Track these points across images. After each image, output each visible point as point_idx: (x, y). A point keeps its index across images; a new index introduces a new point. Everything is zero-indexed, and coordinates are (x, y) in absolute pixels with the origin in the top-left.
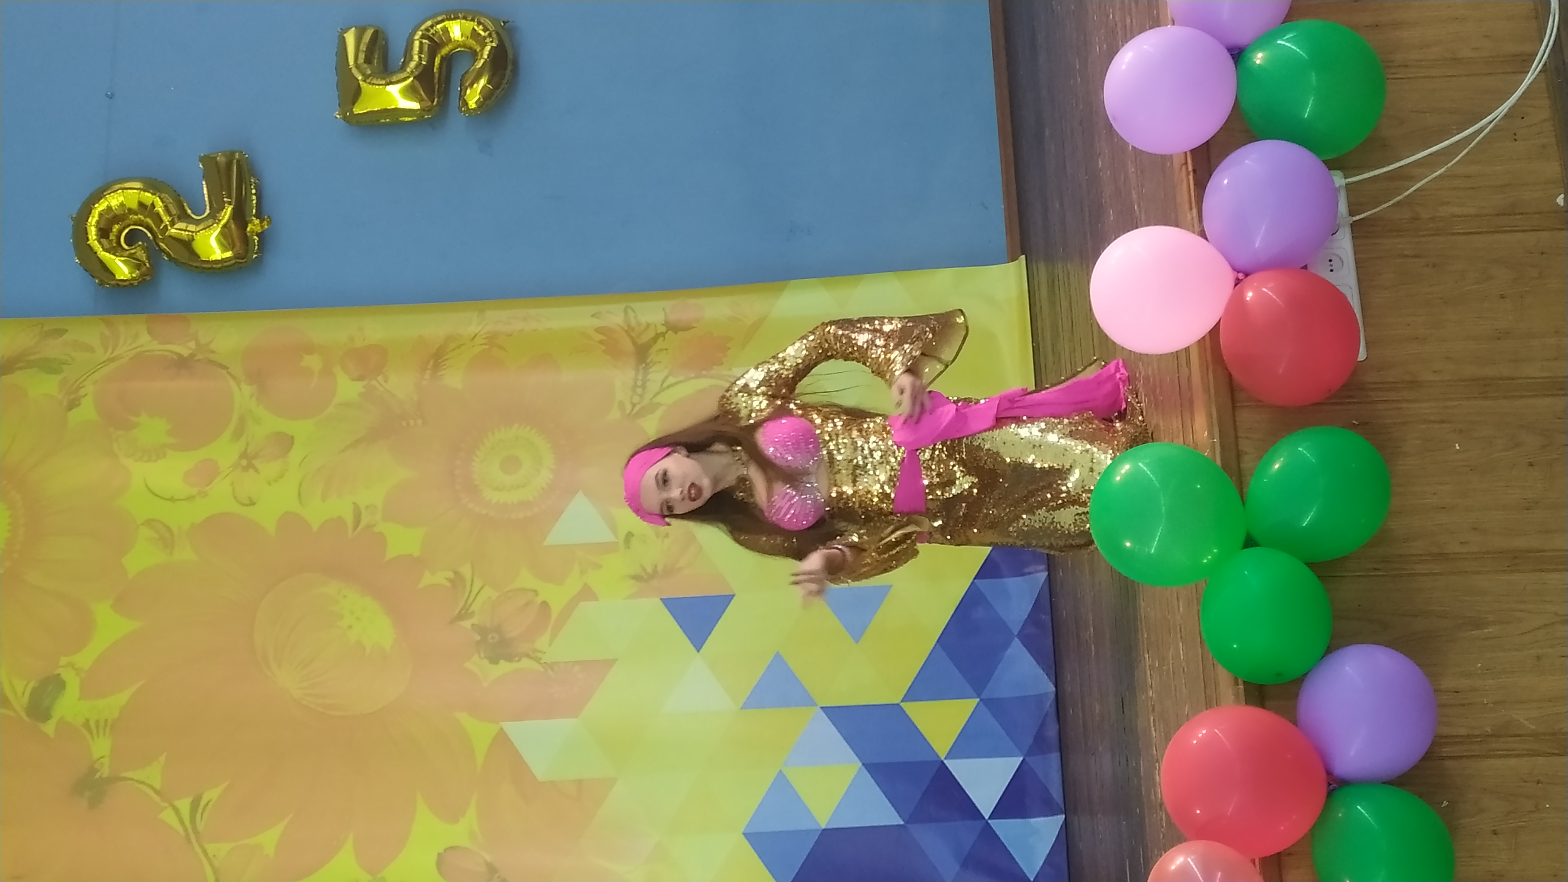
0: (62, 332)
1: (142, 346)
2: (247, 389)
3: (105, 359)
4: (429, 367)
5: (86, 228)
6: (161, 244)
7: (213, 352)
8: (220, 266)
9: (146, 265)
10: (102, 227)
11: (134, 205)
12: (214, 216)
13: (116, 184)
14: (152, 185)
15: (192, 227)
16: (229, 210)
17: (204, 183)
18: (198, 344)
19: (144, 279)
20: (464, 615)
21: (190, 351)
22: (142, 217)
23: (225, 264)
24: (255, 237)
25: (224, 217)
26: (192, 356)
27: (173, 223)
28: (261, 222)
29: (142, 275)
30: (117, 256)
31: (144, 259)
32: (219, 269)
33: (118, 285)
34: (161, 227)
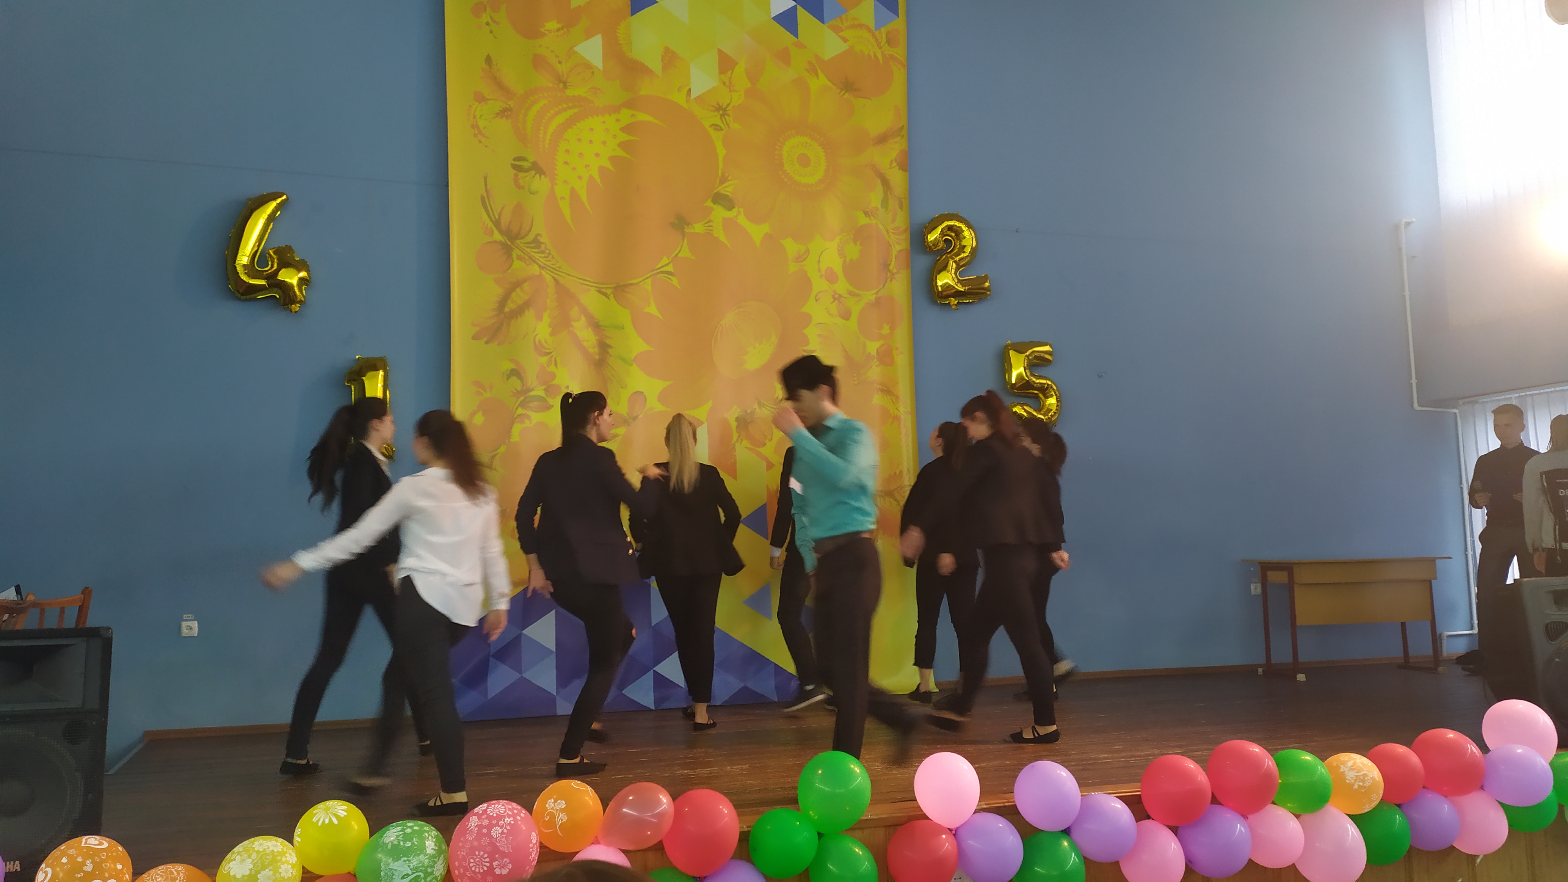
0: (901, 208)
1: (894, 246)
2: (873, 297)
3: (889, 230)
4: (883, 387)
5: (952, 220)
6: (944, 257)
7: (891, 281)
8: (934, 285)
9: (935, 248)
10: (954, 227)
11: (964, 243)
12: (959, 281)
13: (974, 233)
14: (974, 250)
15: (953, 271)
16: (962, 289)
17: (975, 277)
18: (895, 273)
19: (927, 248)
20: (760, 405)
21: (891, 269)
22: (958, 247)
23: (935, 287)
24: (948, 302)
25: (960, 287)
26: (889, 271)
27: (955, 262)
28: (956, 305)
29: (930, 247)
30: (940, 234)
31: (938, 248)
32: (933, 285)
33: (925, 236)
34: (953, 257)
